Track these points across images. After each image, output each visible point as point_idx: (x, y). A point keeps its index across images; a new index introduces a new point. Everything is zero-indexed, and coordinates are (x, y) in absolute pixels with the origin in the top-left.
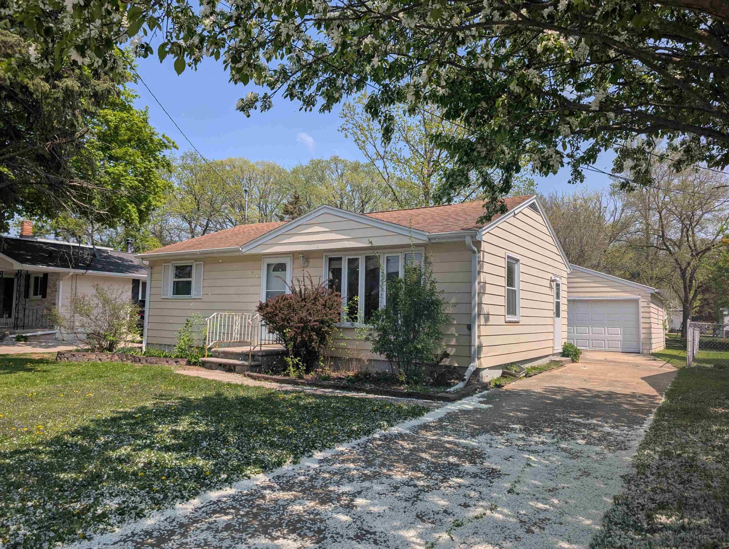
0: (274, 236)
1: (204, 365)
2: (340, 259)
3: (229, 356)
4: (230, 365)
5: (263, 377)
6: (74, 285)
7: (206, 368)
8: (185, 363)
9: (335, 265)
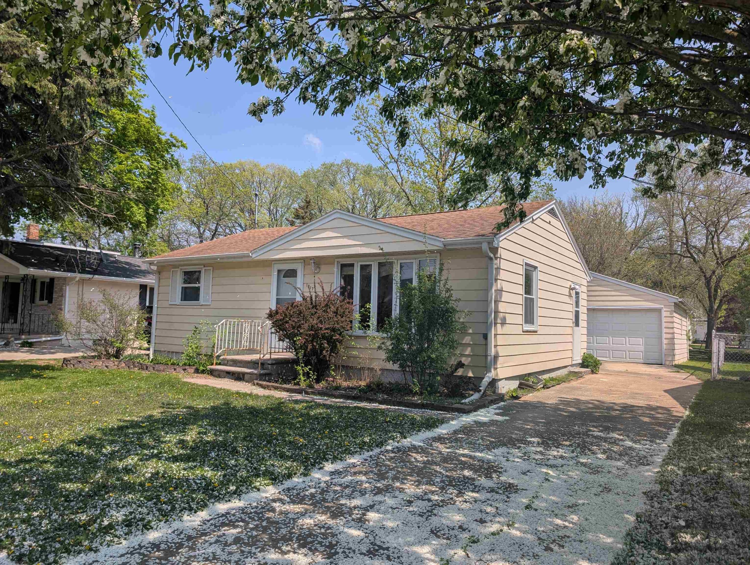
0: (285, 241)
1: (212, 373)
2: (352, 265)
3: (238, 364)
4: (239, 373)
5: (273, 386)
6: (81, 289)
7: (214, 376)
8: (193, 371)
9: (347, 271)
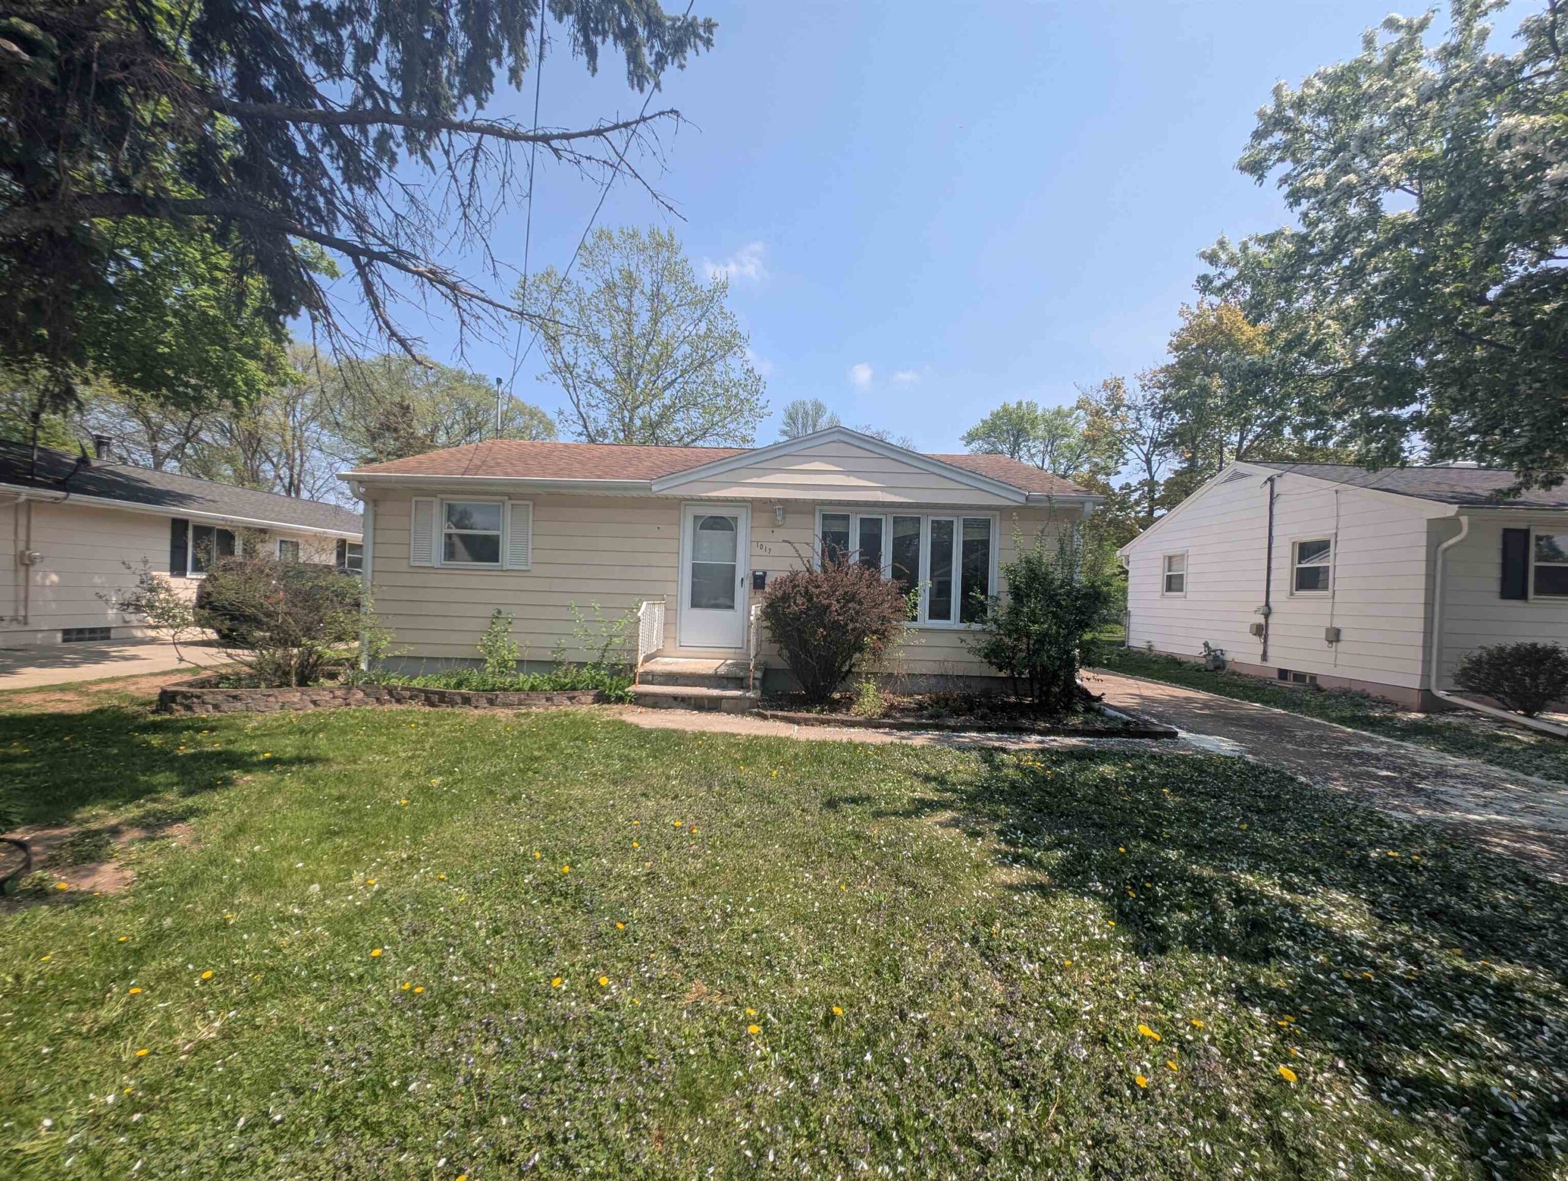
0: (727, 468)
1: (638, 700)
2: (846, 518)
4: (711, 699)
7: (644, 706)
8: (590, 699)
